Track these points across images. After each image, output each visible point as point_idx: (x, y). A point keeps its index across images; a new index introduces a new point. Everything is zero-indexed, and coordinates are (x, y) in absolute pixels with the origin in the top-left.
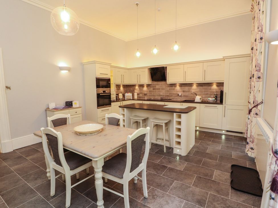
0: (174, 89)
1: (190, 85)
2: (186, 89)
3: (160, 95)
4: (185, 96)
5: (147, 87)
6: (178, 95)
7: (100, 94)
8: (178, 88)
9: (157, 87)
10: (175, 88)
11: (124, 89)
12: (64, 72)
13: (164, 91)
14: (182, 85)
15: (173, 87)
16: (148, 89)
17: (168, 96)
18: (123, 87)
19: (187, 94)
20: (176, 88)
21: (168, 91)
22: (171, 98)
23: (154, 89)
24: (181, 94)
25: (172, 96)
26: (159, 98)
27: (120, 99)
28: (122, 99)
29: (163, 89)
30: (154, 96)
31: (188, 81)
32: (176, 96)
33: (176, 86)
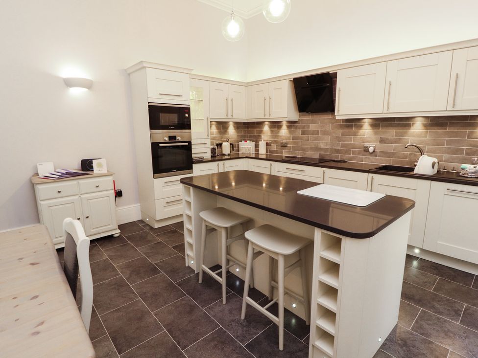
0: (355, 134)
1: (404, 122)
2: (391, 133)
3: (318, 149)
4: (385, 154)
5: (289, 127)
6: (366, 150)
7: (160, 145)
8: (367, 130)
9: (313, 127)
10: (358, 132)
11: (238, 132)
12: (76, 92)
13: (328, 138)
14: (379, 123)
15: (354, 129)
16: (290, 132)
17: (337, 151)
18: (234, 127)
19: (391, 147)
20: (362, 132)
21: (338, 139)
22: (345, 157)
23: (303, 133)
24: (375, 149)
25: (348, 152)
26: (316, 155)
27: (224, 155)
28: (229, 155)
29: (326, 133)
30: (303, 149)
31: (397, 110)
32: (359, 154)
33: (360, 127)
